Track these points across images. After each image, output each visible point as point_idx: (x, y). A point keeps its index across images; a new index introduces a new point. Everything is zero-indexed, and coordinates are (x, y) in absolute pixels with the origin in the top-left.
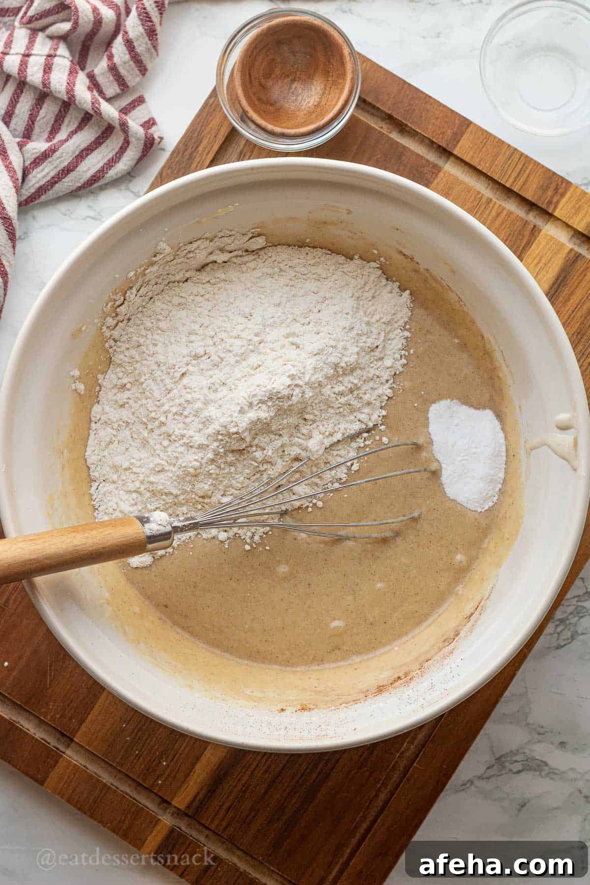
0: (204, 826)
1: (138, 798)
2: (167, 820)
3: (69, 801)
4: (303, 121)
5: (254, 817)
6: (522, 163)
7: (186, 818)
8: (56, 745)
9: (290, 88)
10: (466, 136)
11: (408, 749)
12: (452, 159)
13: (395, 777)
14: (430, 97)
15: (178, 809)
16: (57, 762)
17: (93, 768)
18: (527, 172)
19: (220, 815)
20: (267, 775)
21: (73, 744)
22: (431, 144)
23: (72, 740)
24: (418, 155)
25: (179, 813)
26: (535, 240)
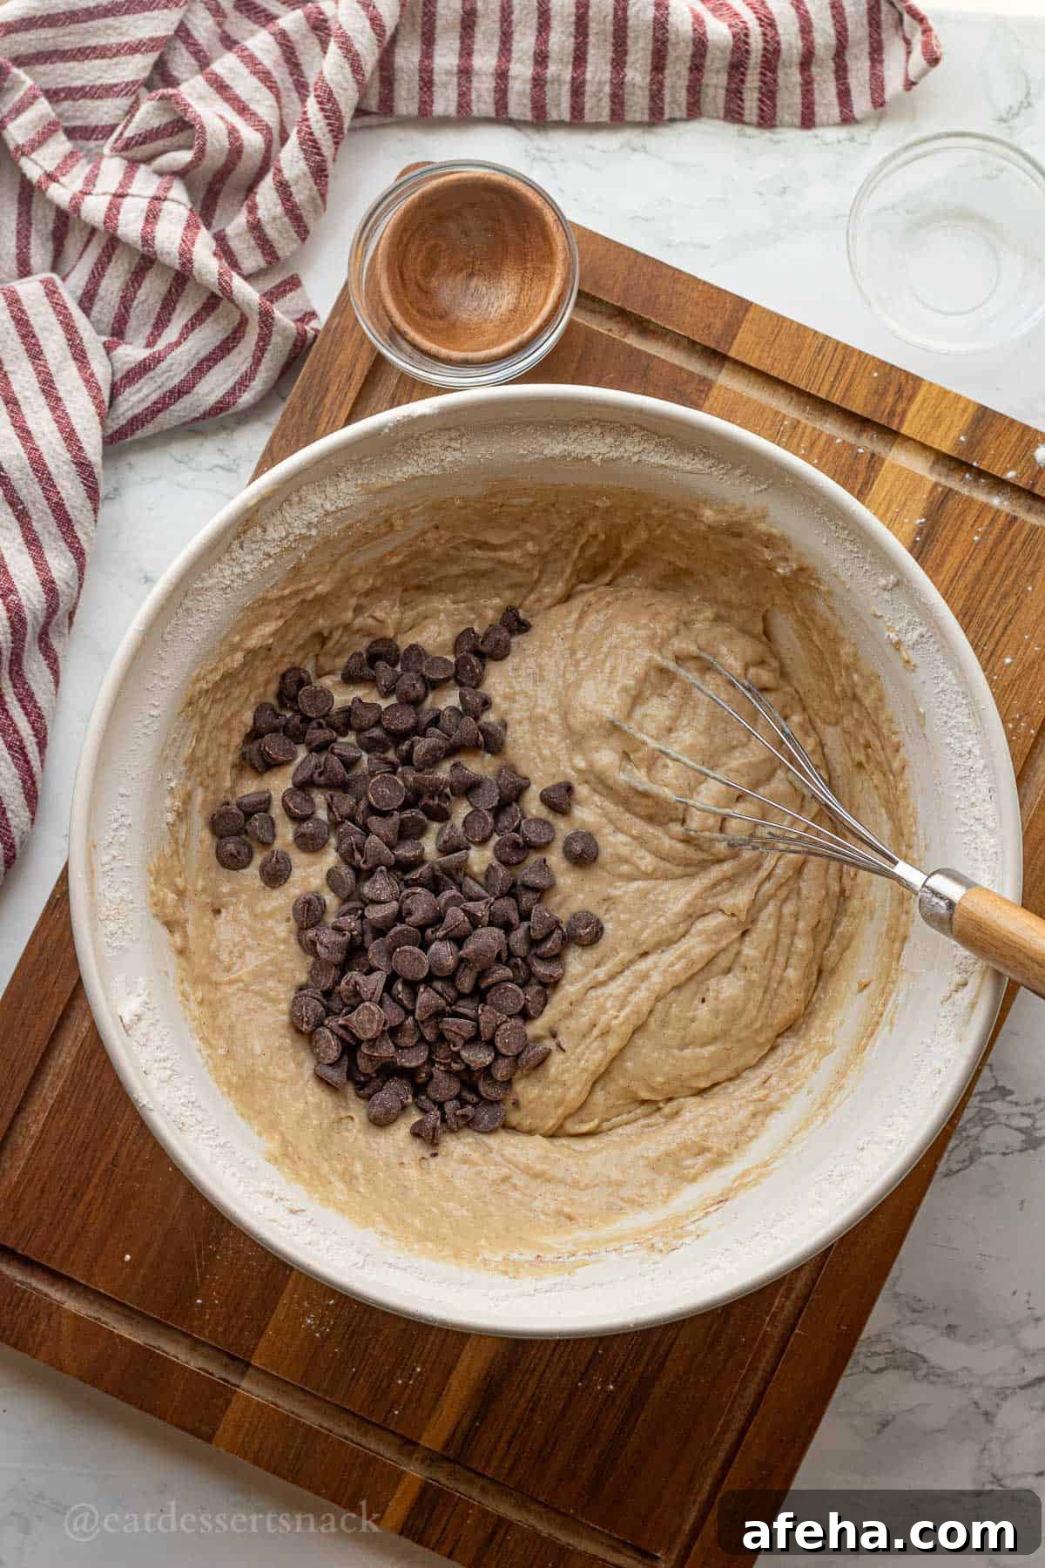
0: (472, 1470)
1: (364, 1442)
2: (415, 1472)
3: (256, 1461)
4: (495, 336)
5: (553, 1449)
6: (840, 357)
7: (445, 1465)
8: (224, 1375)
9: (468, 288)
10: (745, 325)
11: (782, 1307)
12: (727, 365)
13: (769, 1353)
14: (681, 272)
15: (429, 1450)
16: (228, 1402)
17: (287, 1405)
18: (850, 370)
19: (499, 1453)
20: (565, 1379)
21: (251, 1371)
22: (693, 346)
23: (248, 1365)
24: (673, 366)
25: (432, 1459)
26: (876, 476)
